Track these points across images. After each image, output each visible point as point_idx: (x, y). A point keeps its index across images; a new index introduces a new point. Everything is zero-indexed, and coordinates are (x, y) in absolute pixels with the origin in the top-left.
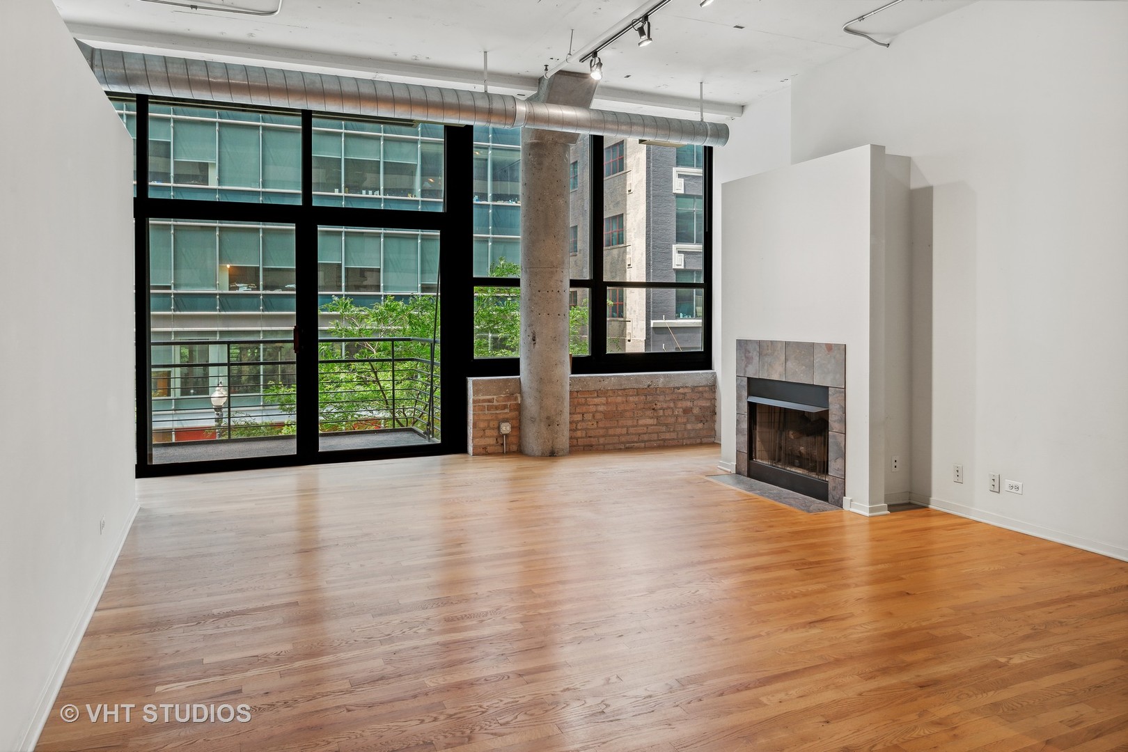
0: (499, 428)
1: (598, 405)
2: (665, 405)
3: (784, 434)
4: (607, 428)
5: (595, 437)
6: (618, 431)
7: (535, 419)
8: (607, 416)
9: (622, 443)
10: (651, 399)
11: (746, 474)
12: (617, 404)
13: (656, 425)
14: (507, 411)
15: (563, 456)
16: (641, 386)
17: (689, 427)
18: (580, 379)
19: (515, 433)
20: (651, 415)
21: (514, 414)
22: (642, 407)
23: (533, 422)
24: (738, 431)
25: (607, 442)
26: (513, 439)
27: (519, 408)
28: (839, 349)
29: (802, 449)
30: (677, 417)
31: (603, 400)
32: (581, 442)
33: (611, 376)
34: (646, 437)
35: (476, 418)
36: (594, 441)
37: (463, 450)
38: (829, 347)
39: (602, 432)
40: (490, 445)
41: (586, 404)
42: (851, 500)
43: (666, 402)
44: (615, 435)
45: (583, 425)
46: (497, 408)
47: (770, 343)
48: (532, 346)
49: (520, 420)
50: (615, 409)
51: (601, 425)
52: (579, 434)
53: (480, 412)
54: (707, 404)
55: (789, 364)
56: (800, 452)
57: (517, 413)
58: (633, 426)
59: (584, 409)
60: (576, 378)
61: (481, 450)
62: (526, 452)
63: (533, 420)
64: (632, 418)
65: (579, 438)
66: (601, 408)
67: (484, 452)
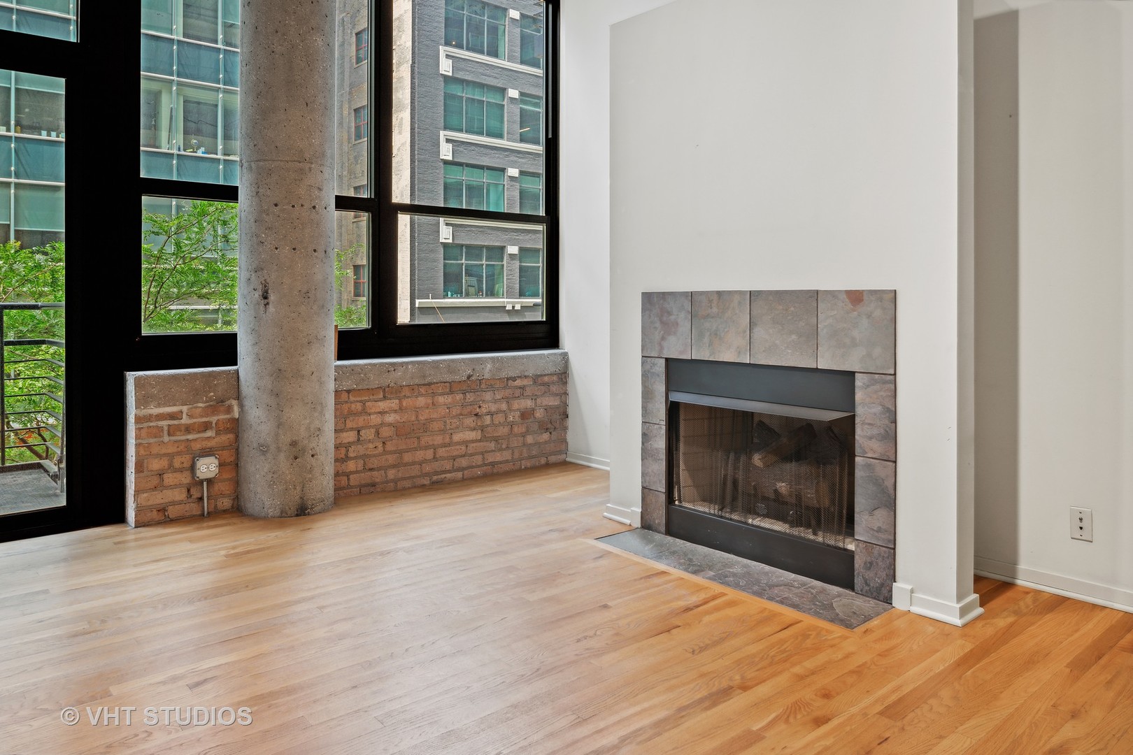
0: (193, 468)
1: (386, 412)
2: (493, 408)
3: (743, 458)
4: (400, 452)
5: (379, 469)
6: (420, 455)
7: (268, 447)
8: (401, 431)
9: (427, 474)
10: (472, 399)
11: (663, 529)
12: (417, 410)
13: (480, 441)
14: (209, 434)
15: (323, 511)
16: (457, 378)
17: (530, 439)
18: (353, 367)
19: (226, 476)
20: (473, 425)
21: (227, 438)
22: (459, 412)
23: (264, 453)
24: (646, 454)
25: (400, 475)
26: (224, 487)
27: (236, 427)
28: (881, 299)
29: (782, 487)
30: (512, 425)
31: (394, 404)
32: (354, 479)
33: (407, 363)
34: (464, 462)
35: (142, 452)
36: (377, 476)
37: (118, 517)
38: (856, 297)
39: (391, 459)
40: (173, 503)
41: (364, 412)
42: (912, 591)
43: (495, 401)
44: (413, 463)
45: (361, 449)
46: (188, 429)
47: (715, 297)
48: (262, 308)
49: (237, 449)
50: (413, 418)
51: (390, 447)
52: (351, 466)
53: (152, 441)
54: (553, 402)
55: (759, 332)
56: (776, 491)
57: (231, 436)
58: (444, 445)
59: (361, 421)
60: (346, 367)
61: (155, 515)
62: (250, 511)
63: (263, 449)
64: (442, 431)
65: (352, 473)
66: (390, 418)
67: (161, 518)
